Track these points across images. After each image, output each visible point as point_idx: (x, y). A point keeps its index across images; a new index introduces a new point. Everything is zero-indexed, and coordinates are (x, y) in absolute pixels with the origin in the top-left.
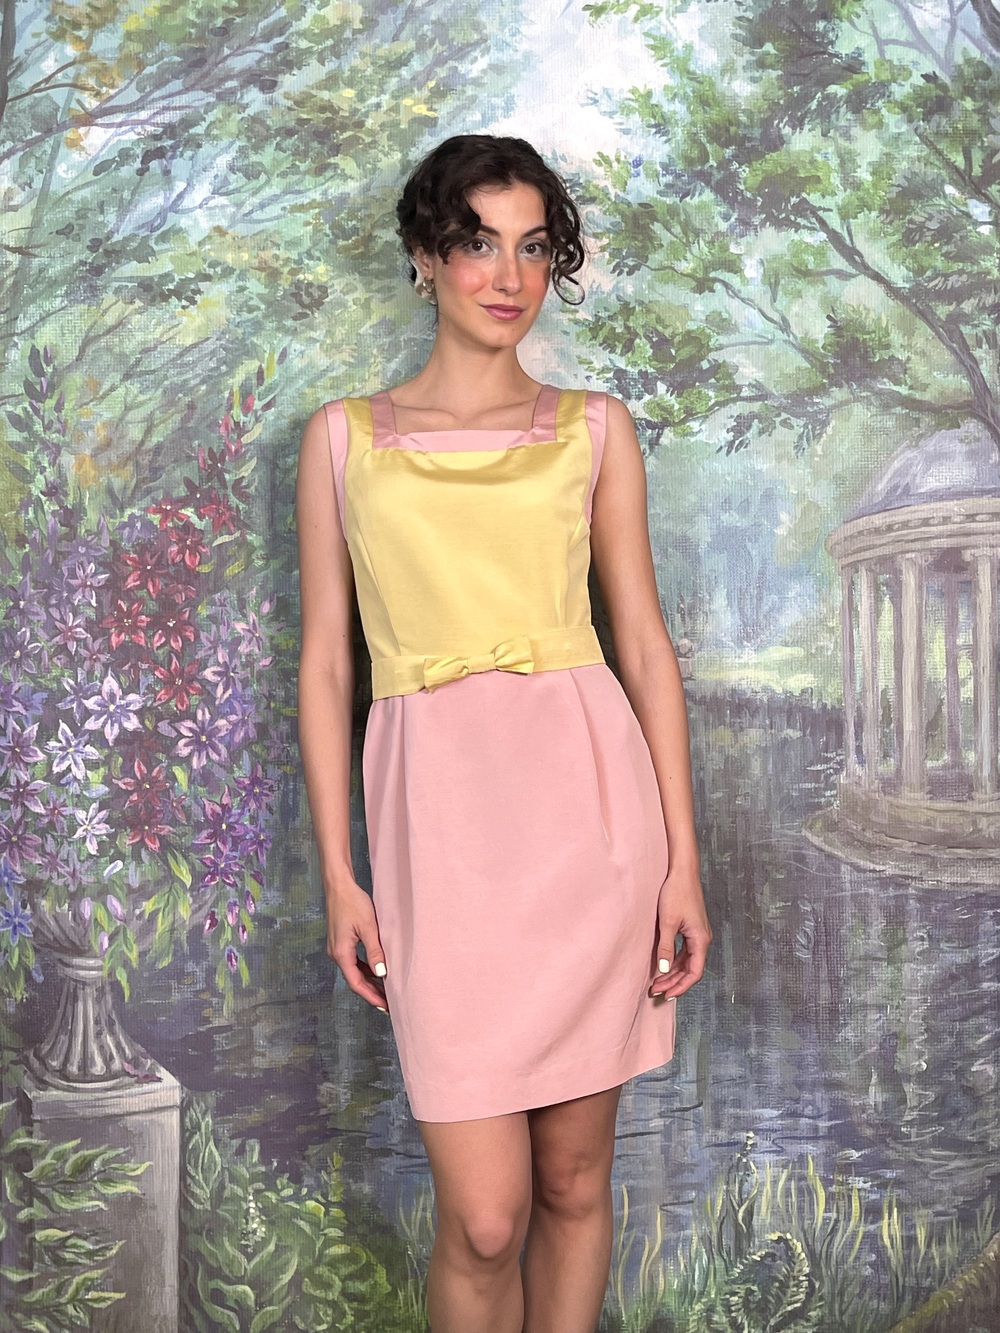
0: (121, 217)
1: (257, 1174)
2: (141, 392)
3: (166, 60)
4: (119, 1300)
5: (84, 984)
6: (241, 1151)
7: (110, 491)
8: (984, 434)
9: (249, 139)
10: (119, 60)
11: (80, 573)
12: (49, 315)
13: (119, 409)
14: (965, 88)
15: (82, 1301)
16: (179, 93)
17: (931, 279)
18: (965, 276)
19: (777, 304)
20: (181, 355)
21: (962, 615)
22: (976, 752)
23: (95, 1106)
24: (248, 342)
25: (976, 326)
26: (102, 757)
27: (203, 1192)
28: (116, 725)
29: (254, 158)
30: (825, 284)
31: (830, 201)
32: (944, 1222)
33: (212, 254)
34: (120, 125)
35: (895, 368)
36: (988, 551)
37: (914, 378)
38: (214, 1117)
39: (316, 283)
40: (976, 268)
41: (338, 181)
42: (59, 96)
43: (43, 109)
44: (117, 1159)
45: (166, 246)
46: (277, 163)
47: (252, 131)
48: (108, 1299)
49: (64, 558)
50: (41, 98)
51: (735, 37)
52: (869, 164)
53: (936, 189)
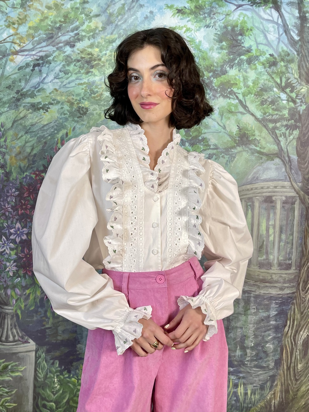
0: (26, 84)
1: (58, 370)
2: (30, 138)
3: (41, 36)
4: (15, 406)
5: (8, 314)
6: (53, 364)
7: (20, 167)
8: (281, 163)
9: (66, 62)
10: (27, 35)
11: (10, 191)
12: (3, 113)
13: (23, 143)
14: (282, 59)
15: (4, 406)
16: (45, 46)
17: (268, 116)
18: (278, 116)
19: (223, 121)
20: (43, 127)
21: (271, 215)
22: (273, 256)
23: (9, 350)
24: (63, 124)
25: (280, 131)
26: (15, 247)
27: (41, 376)
28: (20, 238)
29: (67, 68)
30: (237, 115)
31: (240, 91)
32: (256, 389)
33: (53, 97)
34: (26, 55)
35: (256, 142)
36: (280, 197)
37: (261, 145)
38: (45, 354)
39: (85, 107)
40: (281, 113)
41: (92, 76)
42: (8, 45)
43: (3, 49)
44: (16, 365)
45: (39, 94)
46: (74, 70)
47: (67, 60)
48: (12, 405)
49: (5, 187)
50: (2, 46)
51: (214, 39)
52: (252, 80)
53: (271, 89)
